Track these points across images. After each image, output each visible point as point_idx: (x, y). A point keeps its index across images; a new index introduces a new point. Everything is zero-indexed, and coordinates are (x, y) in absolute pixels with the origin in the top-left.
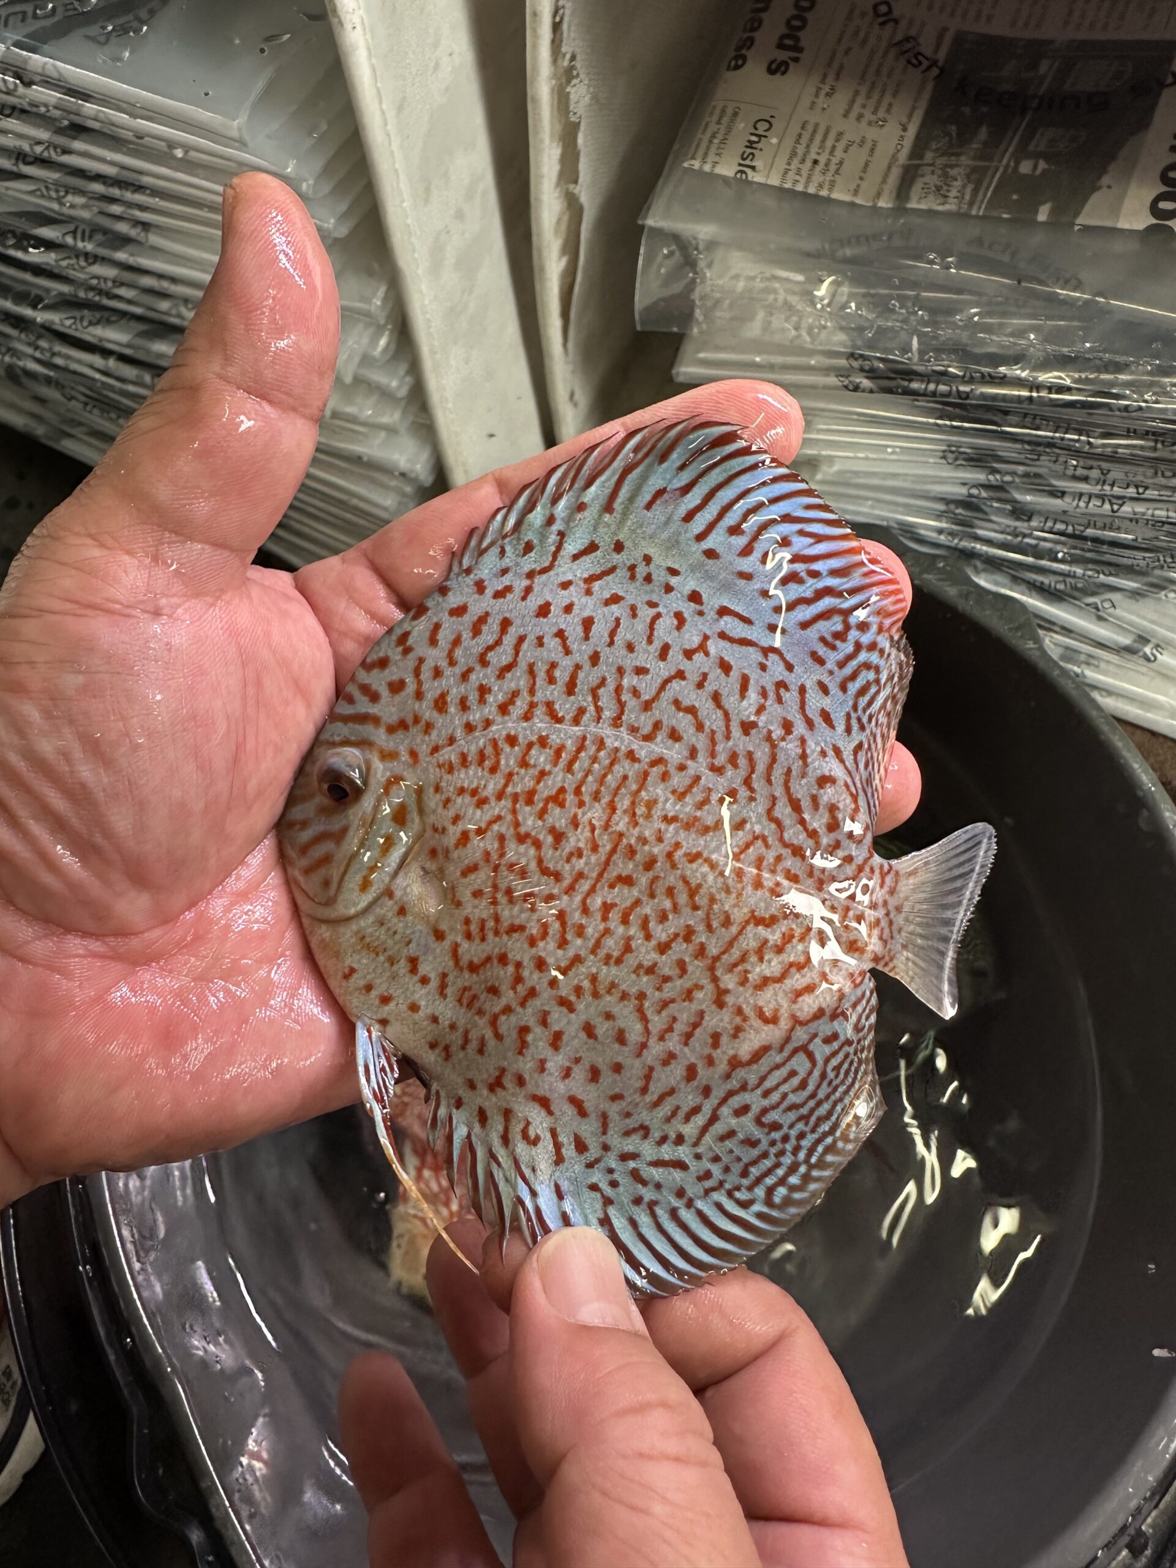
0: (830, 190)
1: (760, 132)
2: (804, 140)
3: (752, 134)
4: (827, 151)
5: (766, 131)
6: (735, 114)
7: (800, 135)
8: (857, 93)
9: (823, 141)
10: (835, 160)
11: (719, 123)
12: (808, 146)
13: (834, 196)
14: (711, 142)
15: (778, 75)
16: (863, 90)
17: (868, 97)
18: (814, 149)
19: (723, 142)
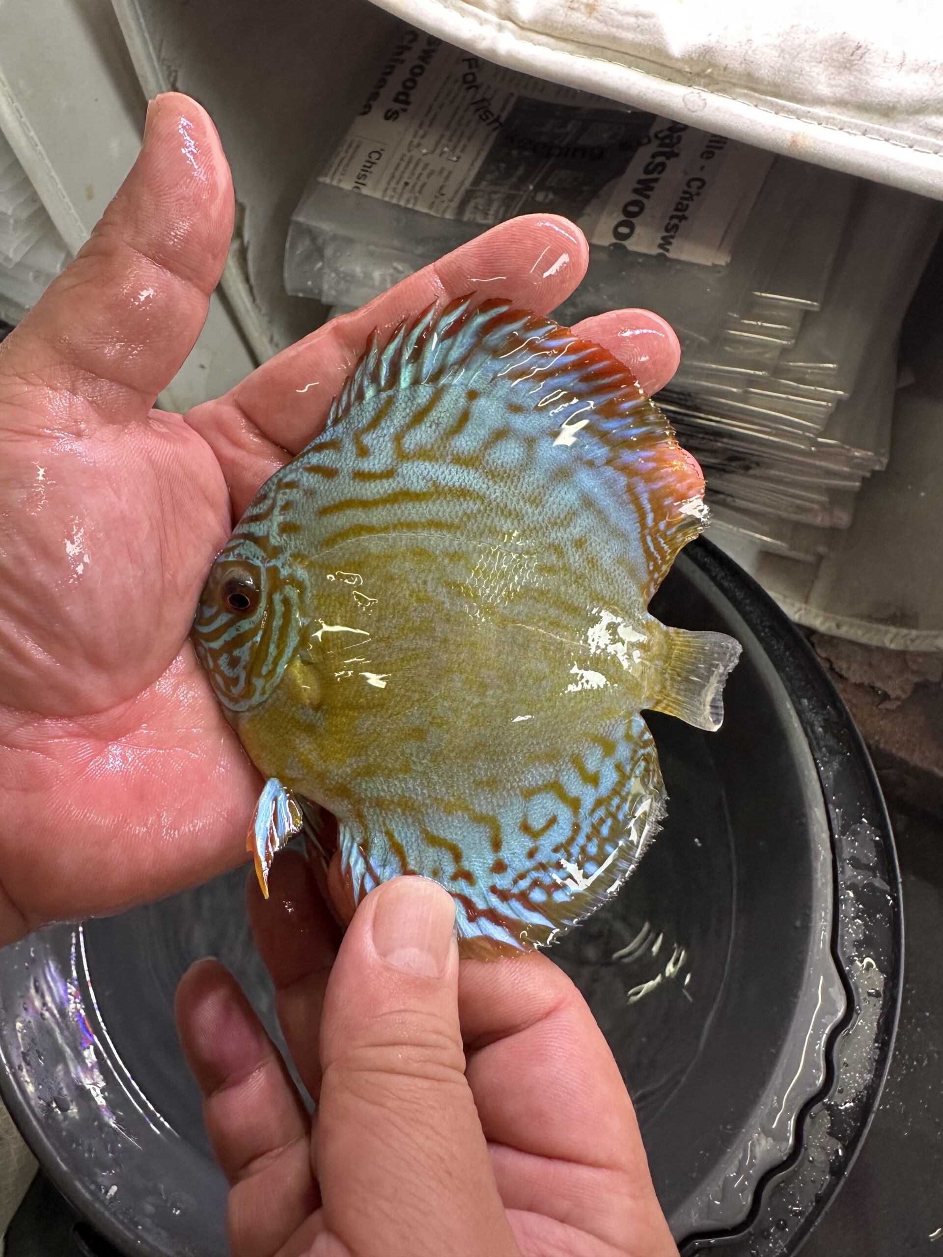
0: (414, 204)
1: (373, 160)
2: (401, 168)
3: (367, 161)
4: (416, 176)
5: (378, 159)
6: (358, 147)
7: (398, 165)
8: (442, 137)
9: (415, 169)
10: (420, 184)
11: (347, 151)
12: (403, 172)
13: (418, 208)
14: (339, 165)
15: (390, 121)
16: (448, 134)
17: (450, 140)
18: (407, 174)
19: (347, 165)
